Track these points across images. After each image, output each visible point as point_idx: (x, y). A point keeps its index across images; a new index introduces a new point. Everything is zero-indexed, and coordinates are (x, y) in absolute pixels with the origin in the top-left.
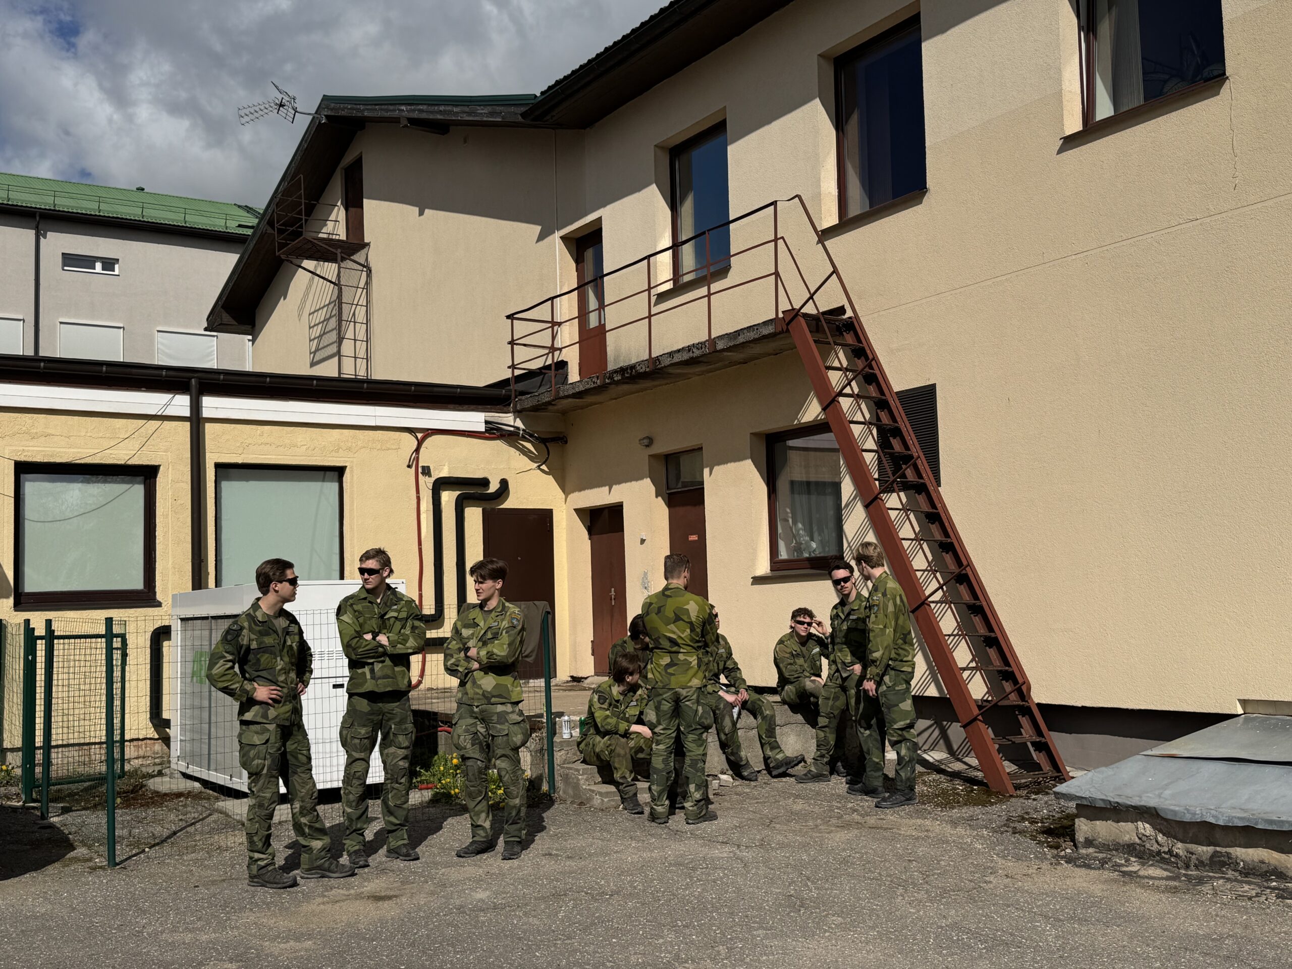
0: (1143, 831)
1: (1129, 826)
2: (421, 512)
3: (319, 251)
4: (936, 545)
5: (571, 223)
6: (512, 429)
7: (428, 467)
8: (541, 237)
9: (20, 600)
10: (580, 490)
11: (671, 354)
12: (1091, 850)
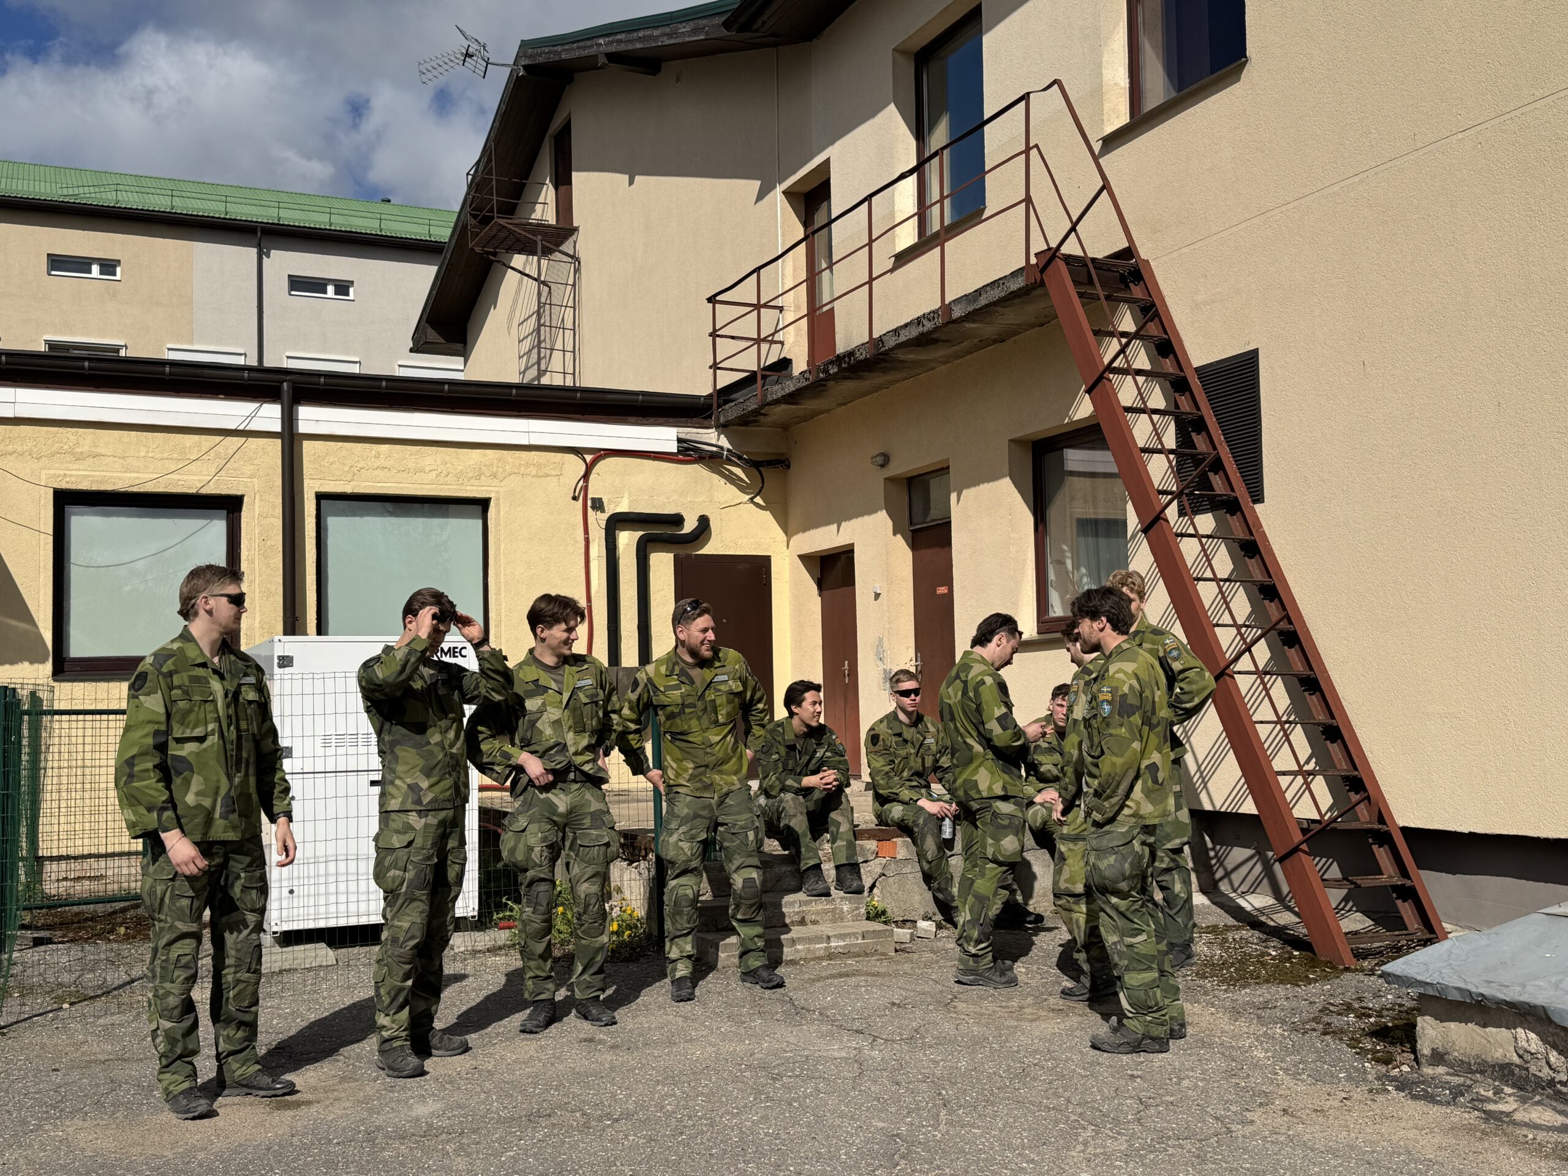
0: (1525, 1045)
1: (1503, 1033)
2: (591, 559)
3: (518, 240)
4: (1255, 589)
5: (794, 172)
6: (715, 449)
7: (600, 500)
8: (760, 197)
9: (63, 666)
10: (804, 530)
11: (896, 332)
12: (1441, 1070)
